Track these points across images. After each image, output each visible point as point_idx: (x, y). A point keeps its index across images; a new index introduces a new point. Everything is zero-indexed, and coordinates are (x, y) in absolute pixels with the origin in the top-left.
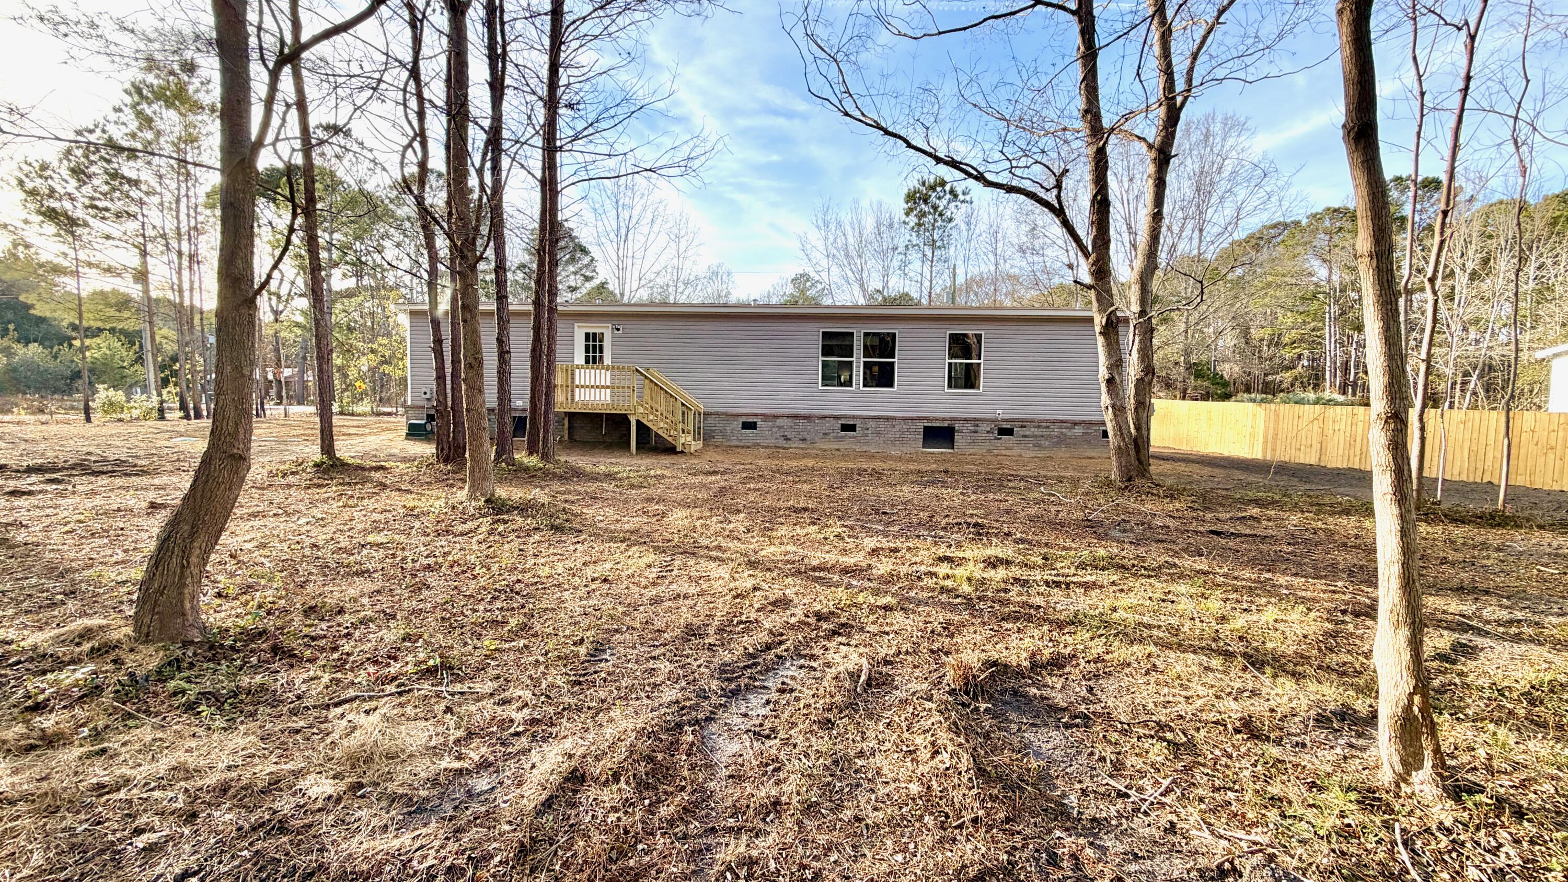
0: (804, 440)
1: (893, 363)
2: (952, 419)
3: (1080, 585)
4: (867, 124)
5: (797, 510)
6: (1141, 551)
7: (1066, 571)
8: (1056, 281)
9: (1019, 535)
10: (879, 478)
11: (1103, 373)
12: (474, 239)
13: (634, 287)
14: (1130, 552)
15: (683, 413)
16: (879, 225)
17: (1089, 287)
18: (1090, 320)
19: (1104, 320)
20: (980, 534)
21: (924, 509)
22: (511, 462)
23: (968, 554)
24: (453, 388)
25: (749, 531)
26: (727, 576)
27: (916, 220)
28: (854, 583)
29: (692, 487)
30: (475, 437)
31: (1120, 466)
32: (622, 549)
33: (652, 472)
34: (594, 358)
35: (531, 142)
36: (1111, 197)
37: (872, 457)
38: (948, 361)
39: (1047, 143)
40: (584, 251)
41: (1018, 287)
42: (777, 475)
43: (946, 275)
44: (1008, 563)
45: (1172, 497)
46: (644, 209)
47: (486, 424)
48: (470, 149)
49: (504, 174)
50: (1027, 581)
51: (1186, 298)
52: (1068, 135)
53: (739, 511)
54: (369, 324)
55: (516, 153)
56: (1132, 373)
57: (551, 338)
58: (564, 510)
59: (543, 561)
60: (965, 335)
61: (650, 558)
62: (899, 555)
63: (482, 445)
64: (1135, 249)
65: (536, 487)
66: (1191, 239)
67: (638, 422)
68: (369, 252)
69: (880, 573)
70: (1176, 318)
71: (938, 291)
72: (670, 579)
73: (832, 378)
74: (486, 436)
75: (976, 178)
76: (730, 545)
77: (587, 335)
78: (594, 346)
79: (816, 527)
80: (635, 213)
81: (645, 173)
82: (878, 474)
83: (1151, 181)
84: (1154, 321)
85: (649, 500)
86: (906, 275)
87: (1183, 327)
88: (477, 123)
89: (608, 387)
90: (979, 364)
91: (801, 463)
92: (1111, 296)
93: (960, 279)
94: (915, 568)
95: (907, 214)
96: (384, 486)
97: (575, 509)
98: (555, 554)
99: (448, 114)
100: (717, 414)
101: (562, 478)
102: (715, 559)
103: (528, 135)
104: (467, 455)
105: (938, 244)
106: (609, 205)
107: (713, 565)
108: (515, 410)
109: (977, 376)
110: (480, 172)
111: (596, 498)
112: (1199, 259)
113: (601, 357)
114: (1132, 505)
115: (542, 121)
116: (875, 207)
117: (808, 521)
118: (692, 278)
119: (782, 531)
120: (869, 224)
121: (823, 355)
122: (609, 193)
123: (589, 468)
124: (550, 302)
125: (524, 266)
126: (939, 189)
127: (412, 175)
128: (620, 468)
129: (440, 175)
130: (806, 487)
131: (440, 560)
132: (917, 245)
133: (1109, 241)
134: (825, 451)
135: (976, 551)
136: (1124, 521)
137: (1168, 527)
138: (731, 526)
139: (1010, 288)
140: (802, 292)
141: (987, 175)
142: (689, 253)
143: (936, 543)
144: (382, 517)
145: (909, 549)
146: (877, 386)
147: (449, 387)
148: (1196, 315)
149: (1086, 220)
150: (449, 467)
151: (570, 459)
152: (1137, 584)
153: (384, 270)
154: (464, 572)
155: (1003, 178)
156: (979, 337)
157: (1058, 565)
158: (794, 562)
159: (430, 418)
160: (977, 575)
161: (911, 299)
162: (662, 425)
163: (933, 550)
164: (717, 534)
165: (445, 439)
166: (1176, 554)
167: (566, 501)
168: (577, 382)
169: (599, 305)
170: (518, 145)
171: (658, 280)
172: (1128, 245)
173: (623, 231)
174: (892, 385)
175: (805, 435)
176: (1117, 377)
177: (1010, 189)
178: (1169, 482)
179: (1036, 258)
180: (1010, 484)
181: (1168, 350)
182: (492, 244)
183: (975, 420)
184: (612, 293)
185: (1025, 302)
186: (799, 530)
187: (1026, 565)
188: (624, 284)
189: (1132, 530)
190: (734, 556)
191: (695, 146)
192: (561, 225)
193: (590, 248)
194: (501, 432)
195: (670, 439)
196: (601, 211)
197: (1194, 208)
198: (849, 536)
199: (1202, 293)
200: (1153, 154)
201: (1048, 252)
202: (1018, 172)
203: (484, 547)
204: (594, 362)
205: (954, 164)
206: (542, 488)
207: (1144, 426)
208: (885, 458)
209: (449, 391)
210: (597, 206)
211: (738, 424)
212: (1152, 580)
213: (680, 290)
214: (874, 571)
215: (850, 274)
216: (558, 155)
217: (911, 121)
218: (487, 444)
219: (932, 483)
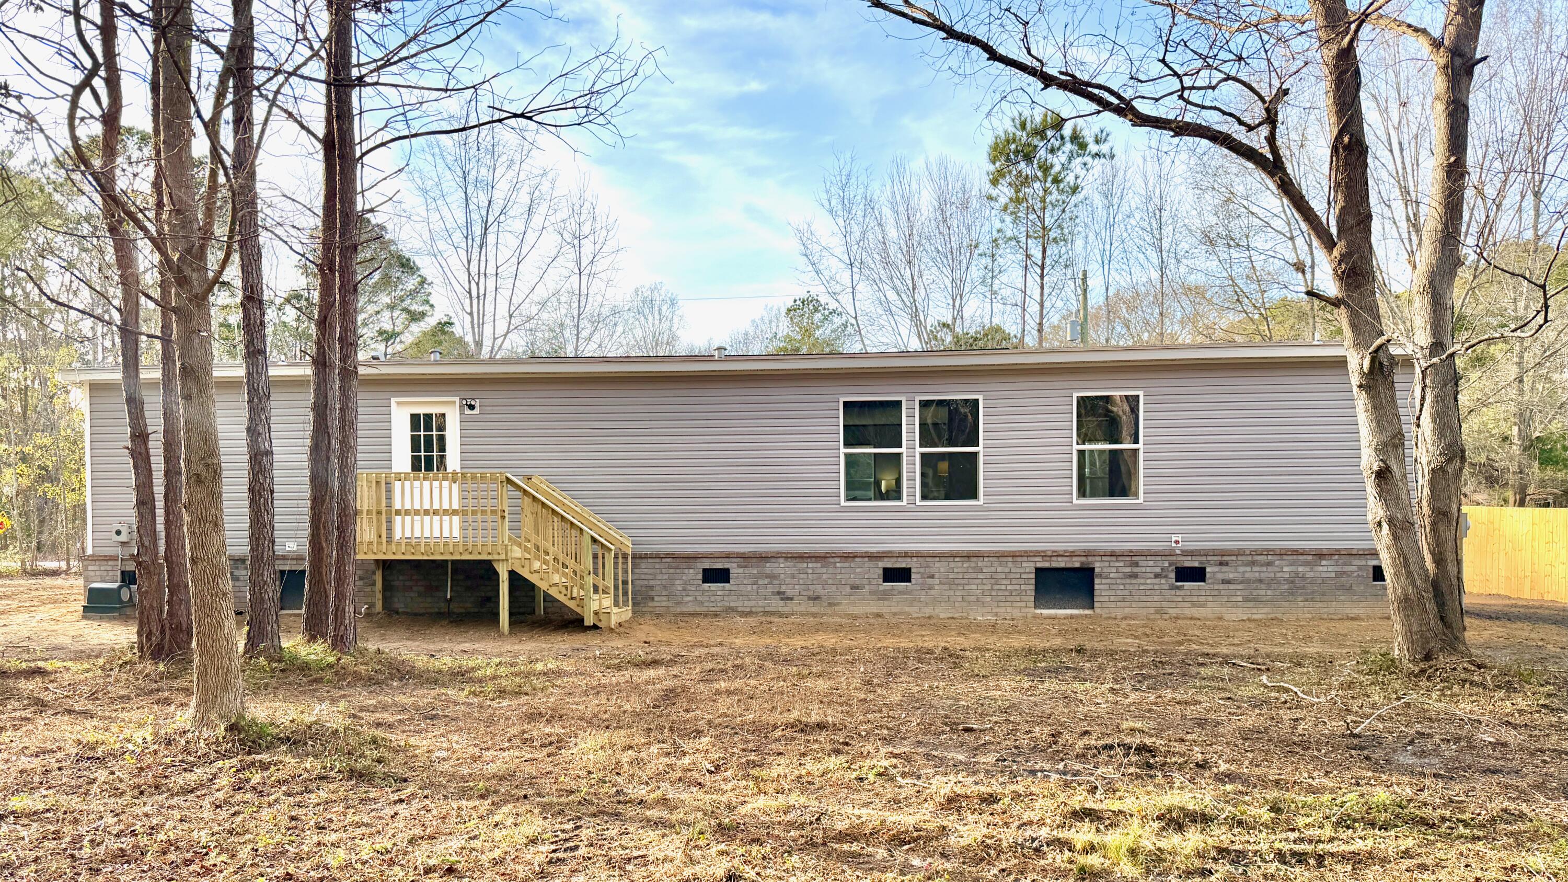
0: (816, 599)
1: (975, 454)
2: (1088, 553)
3: (1344, 858)
4: (914, 20)
5: (804, 728)
6: (1457, 789)
7: (1314, 832)
8: (1275, 294)
9: (1223, 767)
10: (956, 666)
11: (1369, 460)
12: (203, 248)
13: (502, 327)
14: (1434, 792)
15: (595, 557)
16: (942, 204)
17: (1336, 303)
18: (1340, 364)
19: (1367, 363)
20: (1150, 766)
21: (1044, 719)
22: (277, 655)
23: (1128, 804)
24: (167, 522)
25: (718, 768)
26: (679, 855)
27: (1009, 192)
28: (916, 862)
29: (611, 690)
30: (208, 610)
31: (1409, 633)
32: (482, 811)
33: (539, 666)
34: (429, 460)
35: (305, 71)
36: (1370, 139)
37: (941, 627)
38: (1076, 447)
39: (1247, 42)
40: (407, 265)
41: (1203, 308)
42: (768, 664)
43: (1070, 290)
44: (1203, 819)
45: (1510, 688)
46: (515, 188)
47: (228, 585)
48: (193, 87)
49: (257, 130)
50: (1241, 854)
51: (1516, 318)
52: (1284, 27)
53: (699, 733)
54: (18, 409)
55: (277, 92)
56: (1424, 460)
57: (348, 425)
58: (374, 741)
59: (334, 837)
60: (1107, 399)
61: (534, 825)
62: (998, 807)
63: (220, 625)
64: (1418, 232)
65: (321, 700)
66: (1520, 209)
67: (513, 574)
68: (18, 281)
69: (964, 842)
70: (1499, 356)
71: (1055, 320)
72: (573, 864)
73: (865, 486)
74: (228, 608)
75: (1118, 111)
76: (684, 796)
77: (415, 418)
78: (428, 440)
79: (842, 758)
80: (499, 196)
81: (512, 122)
82: (954, 658)
83: (1440, 107)
84: (1459, 363)
85: (534, 716)
86: (994, 293)
87: (1514, 371)
88: (207, 43)
89: (455, 512)
90: (1136, 451)
91: (814, 641)
92: (1378, 317)
93: (1096, 298)
94: (1029, 833)
95: (995, 182)
96: (41, 705)
97: (397, 738)
98: (358, 825)
99: (155, 26)
100: (658, 556)
101: (372, 682)
102: (656, 824)
103: (298, 60)
104: (194, 645)
105: (1052, 235)
106: (451, 183)
107: (652, 835)
108: (284, 558)
109: (1132, 473)
110: (212, 128)
111: (433, 717)
112: (1535, 247)
113: (442, 458)
114: (1435, 704)
115: (324, 33)
116: (935, 170)
117: (828, 747)
118: (605, 311)
119: (778, 768)
120: (926, 202)
121: (847, 444)
122: (450, 159)
123: (421, 662)
124: (344, 358)
125: (298, 297)
126: (1050, 133)
127: (93, 140)
128: (480, 660)
129: (144, 138)
130: (822, 685)
131: (143, 841)
132: (1015, 238)
133: (1369, 217)
134: (855, 618)
135: (1144, 799)
136: (1421, 734)
137: (1505, 745)
138: (686, 761)
139: (1189, 309)
140: (807, 332)
141: (1137, 104)
142: (599, 266)
143: (1067, 785)
144: (36, 763)
145: (1016, 796)
146: (947, 498)
147: (160, 520)
148: (1537, 350)
149: (1325, 183)
150: (161, 667)
151: (386, 647)
152: (1452, 854)
153: (44, 312)
154: (187, 863)
155: (1168, 109)
156: (1133, 402)
157: (1301, 821)
158: (802, 826)
159: (128, 578)
160: (1148, 844)
161: (1007, 338)
162: (556, 578)
163: (1062, 797)
164: (660, 776)
165: (154, 615)
166: (1523, 796)
167: (379, 725)
168: (397, 505)
169: (436, 363)
170: (281, 78)
171: (545, 316)
172: (1403, 225)
173: (477, 230)
174: (973, 495)
175: (819, 590)
176: (1395, 468)
177: (1182, 129)
178: (1503, 659)
179: (1235, 254)
180: (1202, 670)
181: (1488, 414)
182: (236, 258)
183: (1131, 554)
184: (460, 341)
185: (1219, 335)
186: (810, 766)
187: (1240, 823)
188: (481, 325)
189: (1436, 752)
190: (691, 818)
191: (604, 70)
192: (361, 219)
193: (418, 261)
194: (257, 600)
195: (572, 605)
196: (435, 193)
197: (1521, 153)
198: (904, 775)
199: (1546, 307)
200: (1442, 59)
201: (1258, 242)
202: (1195, 97)
203: (224, 814)
204: (429, 468)
205: (1076, 87)
206: (334, 701)
207: (1450, 556)
208: (967, 628)
209: (160, 527)
210: (429, 184)
211: (694, 574)
212: (1479, 846)
213: (584, 334)
214: (952, 839)
215: (892, 295)
216: (355, 93)
217: (996, 12)
218: (230, 623)
219: (1055, 672)
